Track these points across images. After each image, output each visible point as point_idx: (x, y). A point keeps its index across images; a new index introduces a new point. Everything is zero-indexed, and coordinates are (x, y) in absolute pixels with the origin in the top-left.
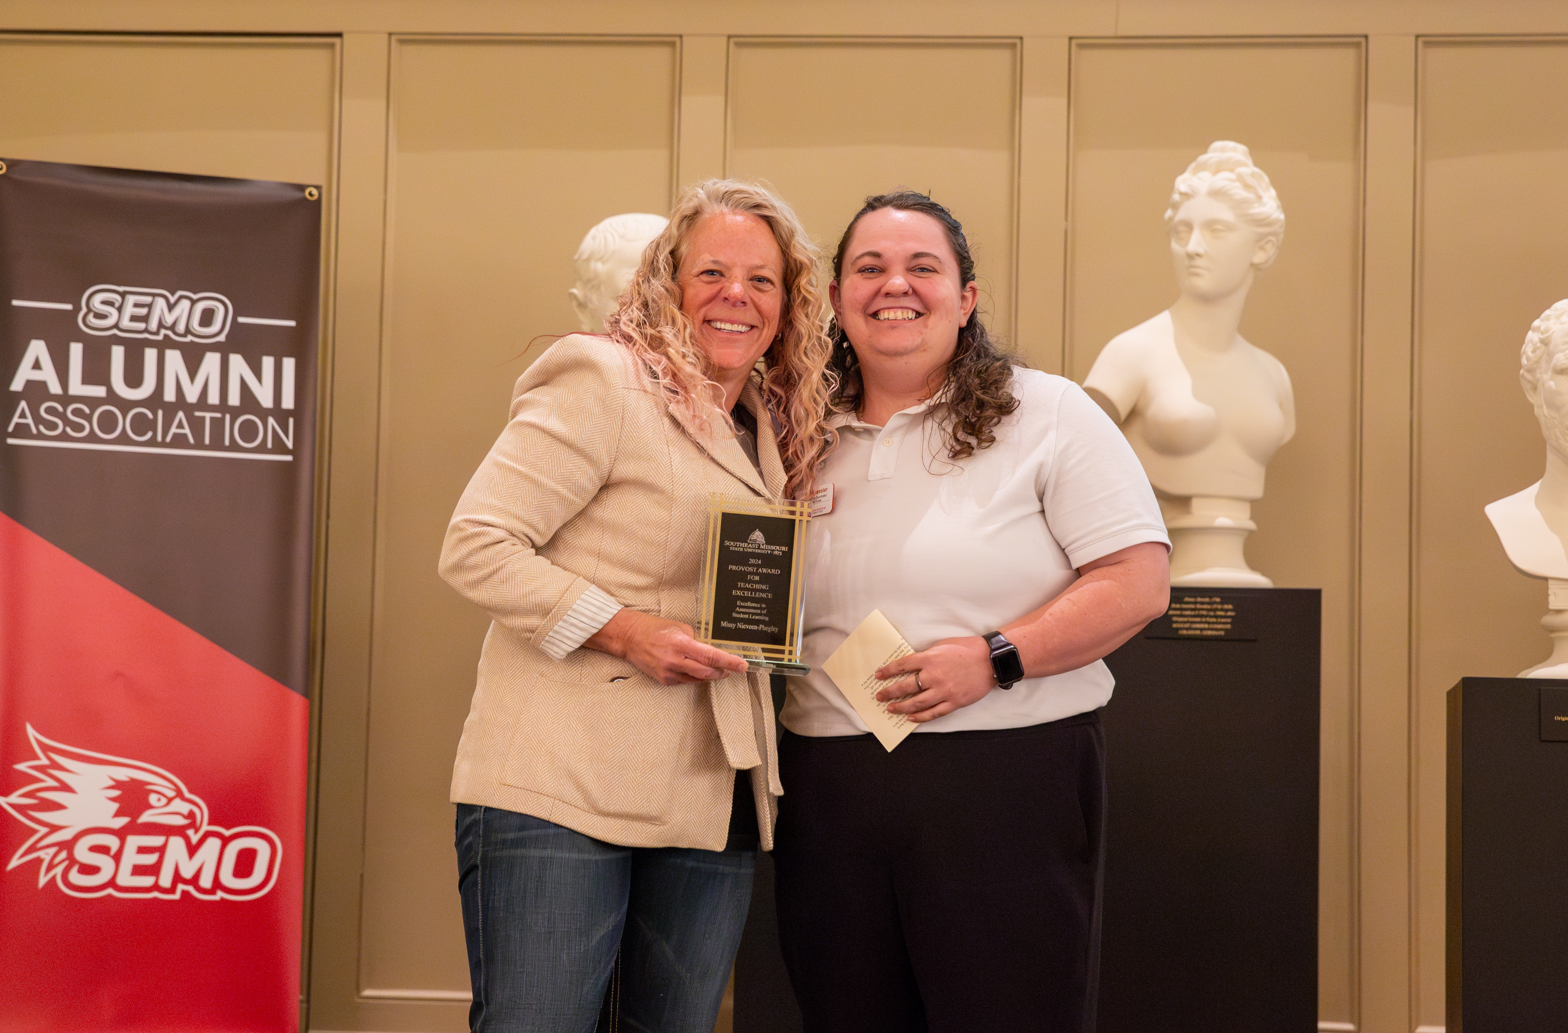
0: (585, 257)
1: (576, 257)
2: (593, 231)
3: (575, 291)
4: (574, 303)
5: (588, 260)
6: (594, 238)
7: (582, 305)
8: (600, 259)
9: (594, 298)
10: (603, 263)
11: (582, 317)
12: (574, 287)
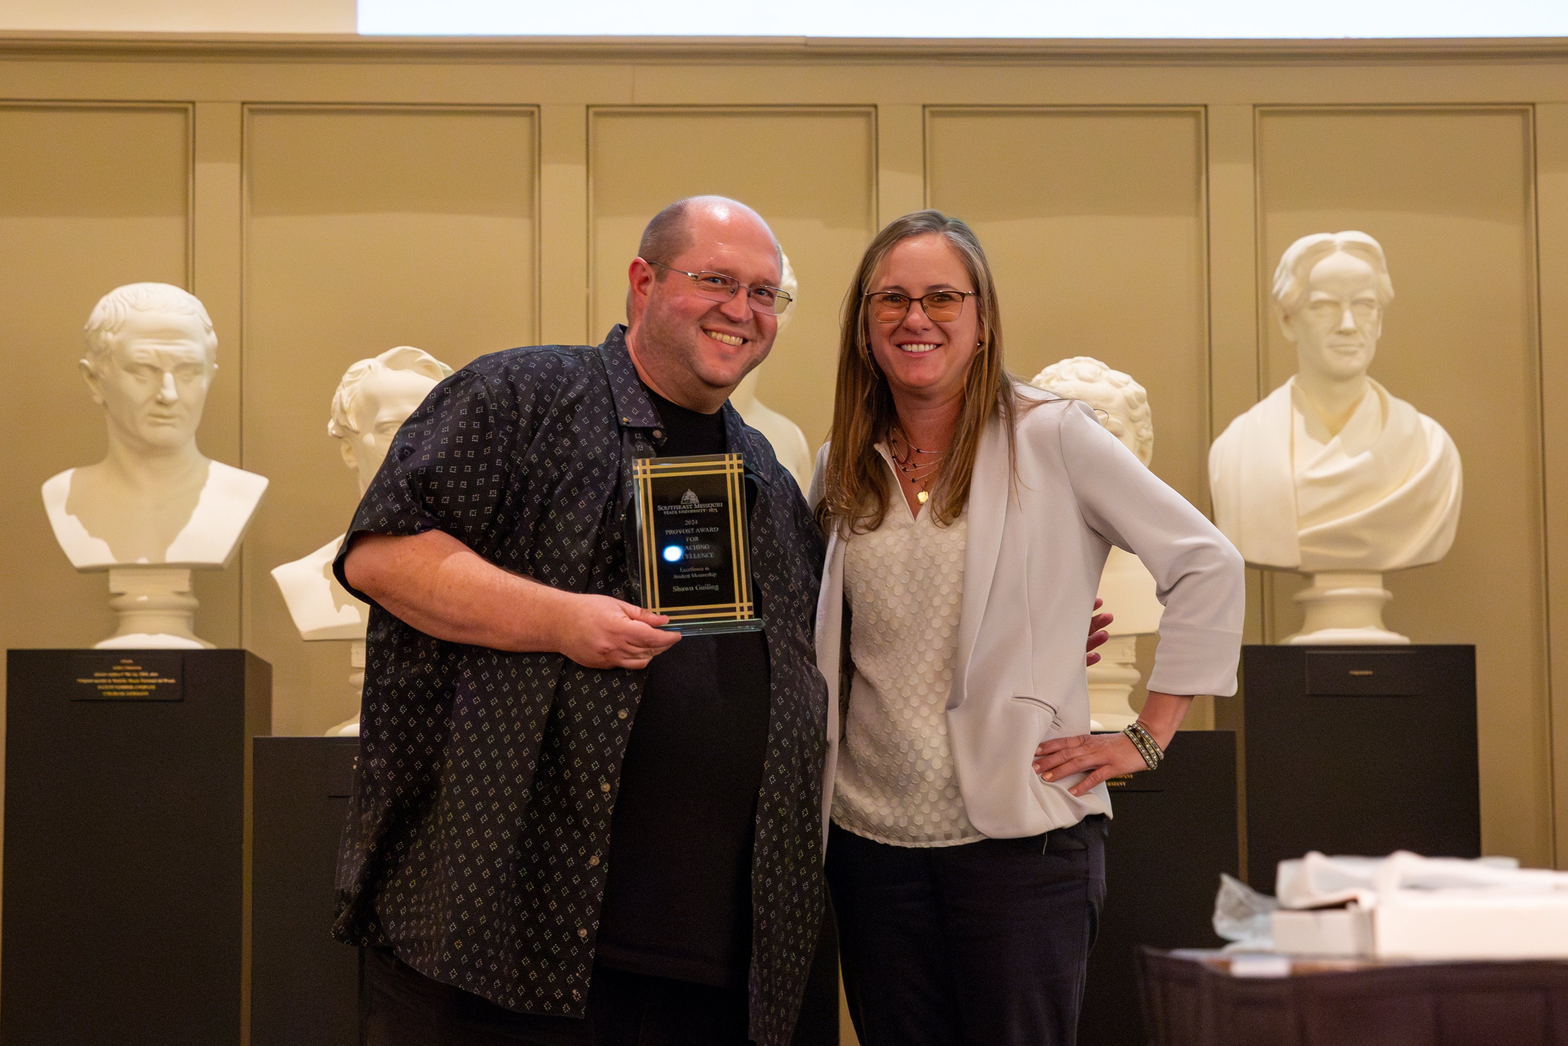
0: (95, 327)
1: (86, 327)
2: (103, 301)
3: (85, 362)
4: (85, 375)
5: (99, 330)
6: (104, 308)
7: (92, 376)
8: (111, 330)
9: (106, 369)
10: (114, 333)
11: (92, 387)
12: (85, 358)
